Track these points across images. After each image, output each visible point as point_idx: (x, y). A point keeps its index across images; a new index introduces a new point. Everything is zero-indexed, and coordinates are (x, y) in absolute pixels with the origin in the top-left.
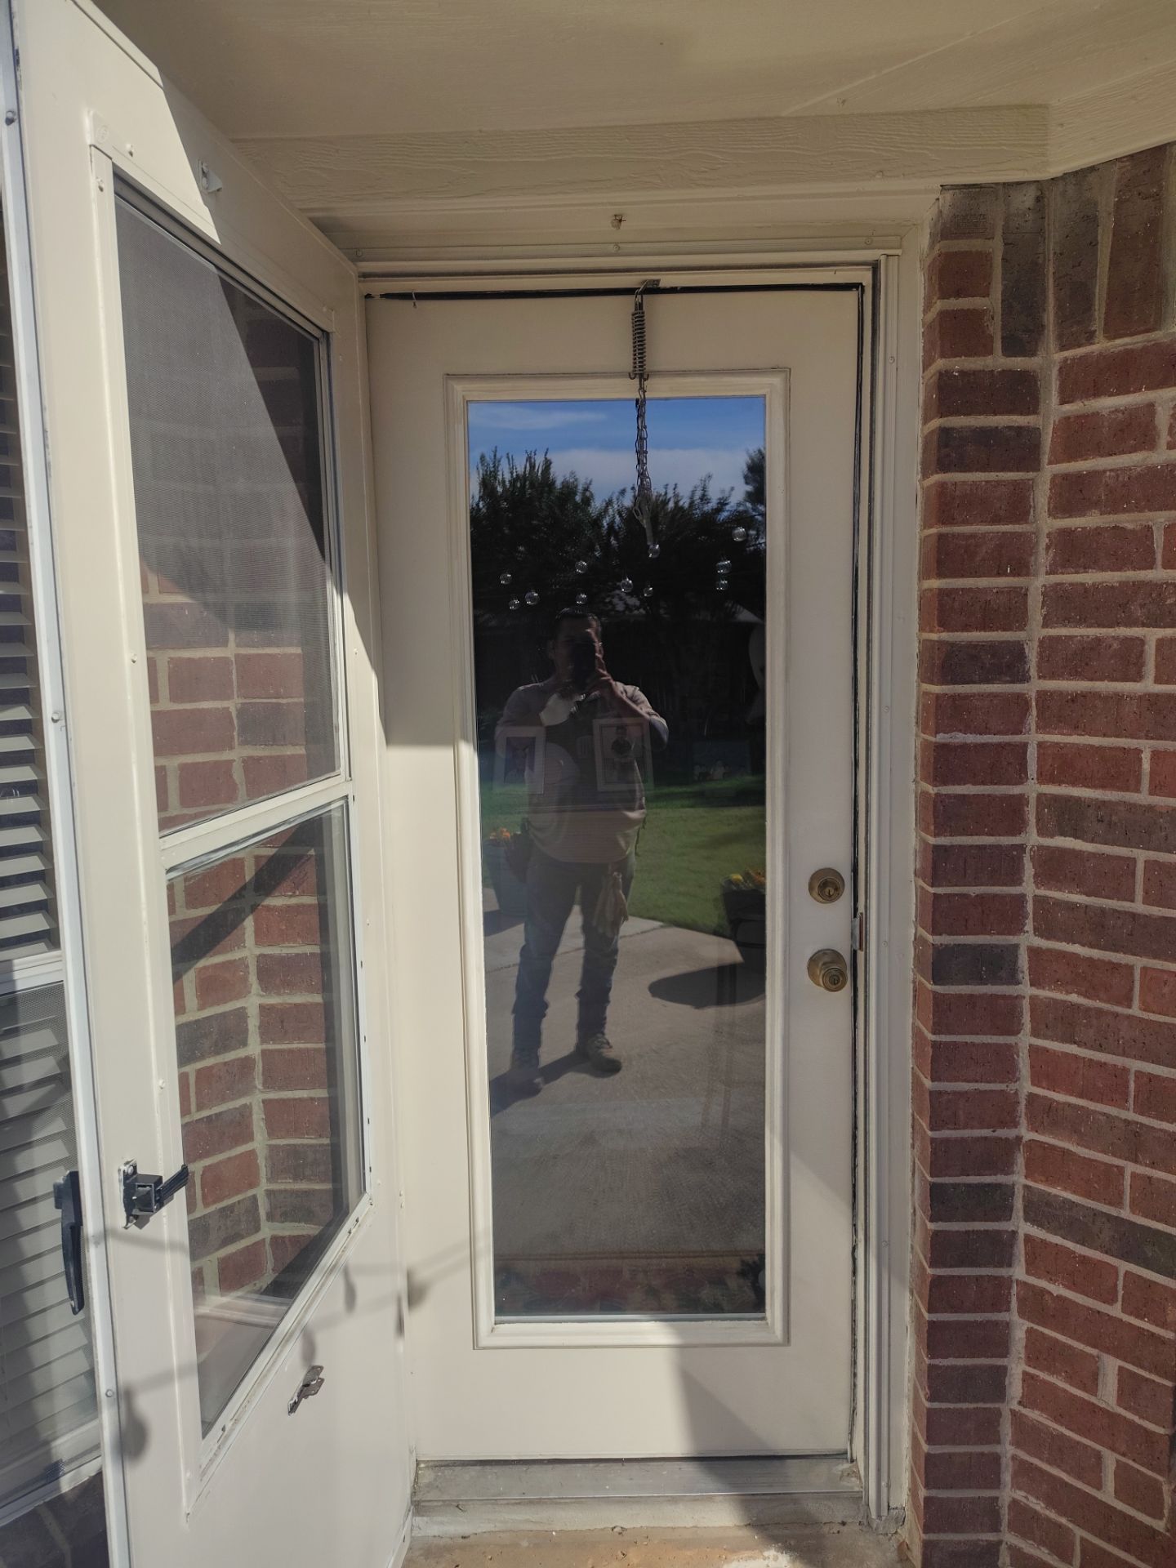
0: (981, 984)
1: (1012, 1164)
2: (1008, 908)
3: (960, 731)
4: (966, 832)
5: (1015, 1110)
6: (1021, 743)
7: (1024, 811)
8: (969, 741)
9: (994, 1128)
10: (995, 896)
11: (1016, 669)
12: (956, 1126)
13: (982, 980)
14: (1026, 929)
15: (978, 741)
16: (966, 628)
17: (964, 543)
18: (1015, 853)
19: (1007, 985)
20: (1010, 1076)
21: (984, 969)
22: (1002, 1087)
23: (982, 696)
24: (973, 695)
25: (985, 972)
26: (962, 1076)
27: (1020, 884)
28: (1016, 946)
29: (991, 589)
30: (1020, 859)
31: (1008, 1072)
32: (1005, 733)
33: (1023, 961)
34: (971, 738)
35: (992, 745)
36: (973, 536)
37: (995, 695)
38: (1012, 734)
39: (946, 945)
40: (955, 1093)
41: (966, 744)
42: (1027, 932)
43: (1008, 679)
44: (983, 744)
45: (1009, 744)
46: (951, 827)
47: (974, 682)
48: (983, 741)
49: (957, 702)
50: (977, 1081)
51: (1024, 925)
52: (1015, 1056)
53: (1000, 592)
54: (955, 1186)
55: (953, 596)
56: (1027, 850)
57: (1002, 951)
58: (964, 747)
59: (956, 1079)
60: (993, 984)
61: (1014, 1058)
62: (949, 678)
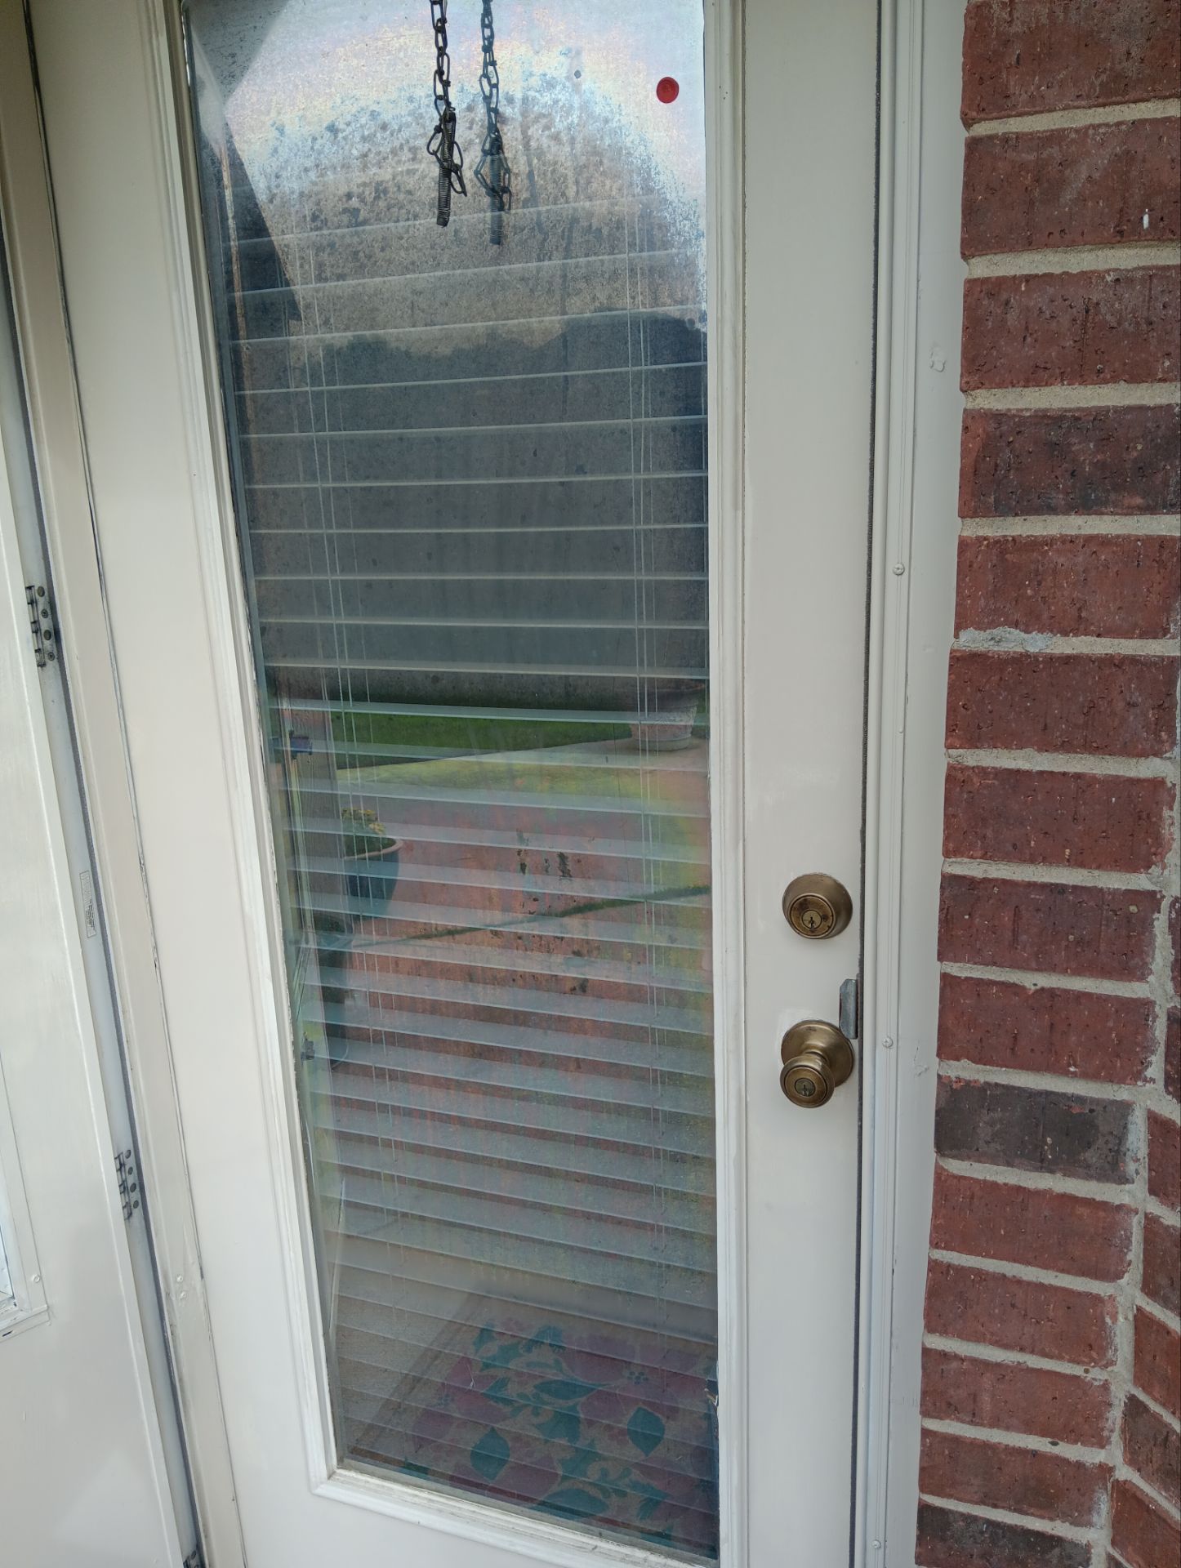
0: (1040, 1169)
1: (1090, 1510)
2: (1110, 1024)
3: (1016, 625)
4: (1018, 853)
5: (1100, 1416)
6: (1162, 658)
7: (1161, 818)
8: (1032, 650)
9: (1056, 1436)
10: (1080, 997)
11: (1160, 475)
12: (975, 1419)
13: (1042, 1161)
14: (1150, 1072)
15: (1057, 651)
16: (1036, 376)
17: (1032, 157)
18: (1133, 909)
19: (1099, 1180)
20: (1094, 1354)
21: (1049, 1140)
22: (1078, 1370)
23: (1070, 542)
24: (1050, 541)
25: (1052, 1147)
26: (992, 1334)
27: (1142, 978)
28: (1125, 1108)
29: (1100, 275)
30: (1147, 925)
31: (1090, 1346)
32: (1127, 634)
33: (1138, 1139)
34: (1039, 643)
35: (1090, 659)
36: (1054, 137)
37: (1103, 541)
38: (1141, 637)
39: (968, 1083)
40: (974, 1361)
41: (1027, 655)
42: (1153, 1080)
43: (1139, 501)
44: (1069, 657)
45: (1133, 660)
46: (984, 837)
47: (1052, 510)
48: (1068, 651)
49: (1008, 556)
50: (1022, 1350)
51: (1145, 1064)
52: (1108, 1320)
53: (1123, 280)
54: (970, 1519)
55: (1004, 296)
56: (1165, 904)
57: (1091, 1111)
58: (1023, 661)
59: (978, 1338)
60: (1067, 1173)
61: (1104, 1322)
62: (992, 499)
